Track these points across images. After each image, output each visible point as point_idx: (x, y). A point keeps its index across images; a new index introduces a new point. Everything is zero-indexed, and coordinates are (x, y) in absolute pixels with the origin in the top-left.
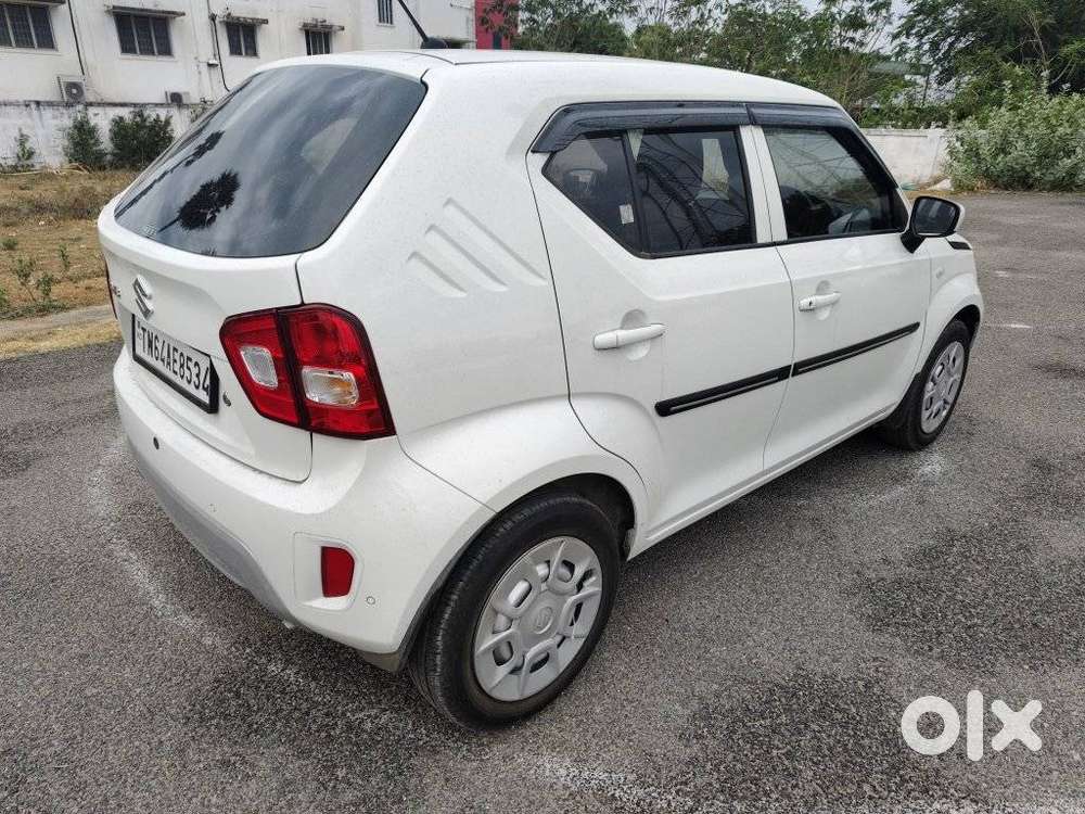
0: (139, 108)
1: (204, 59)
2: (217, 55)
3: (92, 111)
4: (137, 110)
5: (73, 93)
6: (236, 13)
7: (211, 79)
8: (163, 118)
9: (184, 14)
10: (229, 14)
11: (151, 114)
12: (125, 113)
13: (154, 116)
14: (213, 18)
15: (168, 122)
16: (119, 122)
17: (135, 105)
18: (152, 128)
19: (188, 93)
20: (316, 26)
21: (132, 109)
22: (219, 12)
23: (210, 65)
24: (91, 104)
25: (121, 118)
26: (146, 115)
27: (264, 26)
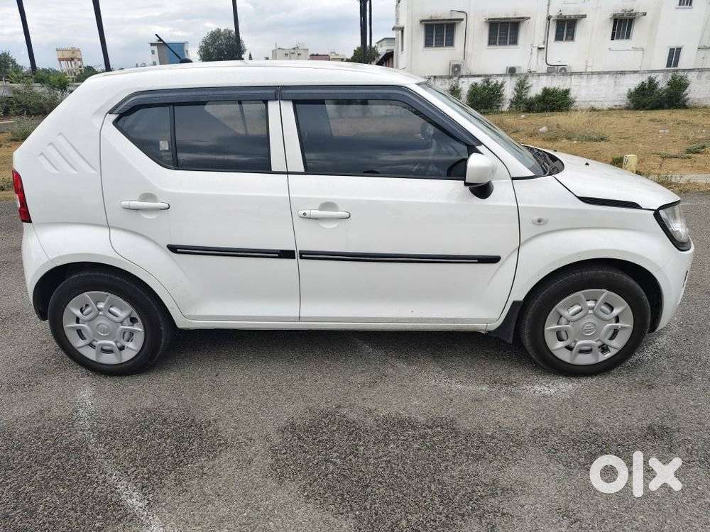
0: (487, 77)
1: (536, 45)
2: (546, 42)
3: (462, 80)
4: (486, 78)
5: (456, 70)
6: (565, 13)
7: (537, 57)
8: (499, 83)
9: (529, 18)
10: (561, 14)
11: (493, 81)
12: (479, 81)
13: (495, 82)
14: (549, 19)
15: (502, 85)
16: (474, 86)
17: (485, 76)
18: (492, 89)
19: (519, 67)
20: (623, 15)
21: (483, 78)
22: (554, 13)
23: (540, 49)
24: (462, 77)
25: (476, 84)
26: (490, 81)
27: (583, 19)
